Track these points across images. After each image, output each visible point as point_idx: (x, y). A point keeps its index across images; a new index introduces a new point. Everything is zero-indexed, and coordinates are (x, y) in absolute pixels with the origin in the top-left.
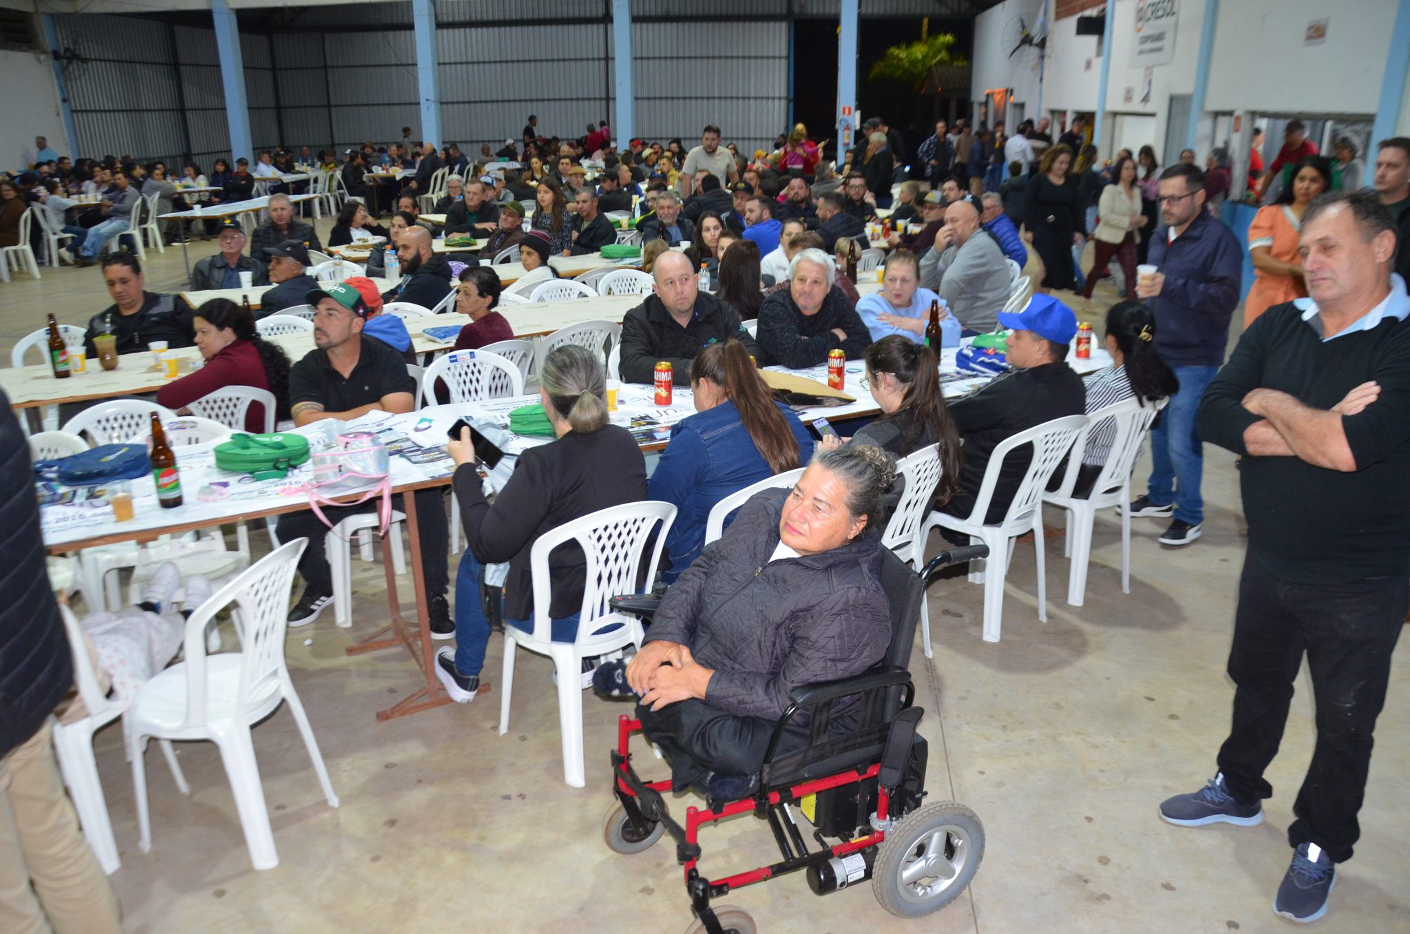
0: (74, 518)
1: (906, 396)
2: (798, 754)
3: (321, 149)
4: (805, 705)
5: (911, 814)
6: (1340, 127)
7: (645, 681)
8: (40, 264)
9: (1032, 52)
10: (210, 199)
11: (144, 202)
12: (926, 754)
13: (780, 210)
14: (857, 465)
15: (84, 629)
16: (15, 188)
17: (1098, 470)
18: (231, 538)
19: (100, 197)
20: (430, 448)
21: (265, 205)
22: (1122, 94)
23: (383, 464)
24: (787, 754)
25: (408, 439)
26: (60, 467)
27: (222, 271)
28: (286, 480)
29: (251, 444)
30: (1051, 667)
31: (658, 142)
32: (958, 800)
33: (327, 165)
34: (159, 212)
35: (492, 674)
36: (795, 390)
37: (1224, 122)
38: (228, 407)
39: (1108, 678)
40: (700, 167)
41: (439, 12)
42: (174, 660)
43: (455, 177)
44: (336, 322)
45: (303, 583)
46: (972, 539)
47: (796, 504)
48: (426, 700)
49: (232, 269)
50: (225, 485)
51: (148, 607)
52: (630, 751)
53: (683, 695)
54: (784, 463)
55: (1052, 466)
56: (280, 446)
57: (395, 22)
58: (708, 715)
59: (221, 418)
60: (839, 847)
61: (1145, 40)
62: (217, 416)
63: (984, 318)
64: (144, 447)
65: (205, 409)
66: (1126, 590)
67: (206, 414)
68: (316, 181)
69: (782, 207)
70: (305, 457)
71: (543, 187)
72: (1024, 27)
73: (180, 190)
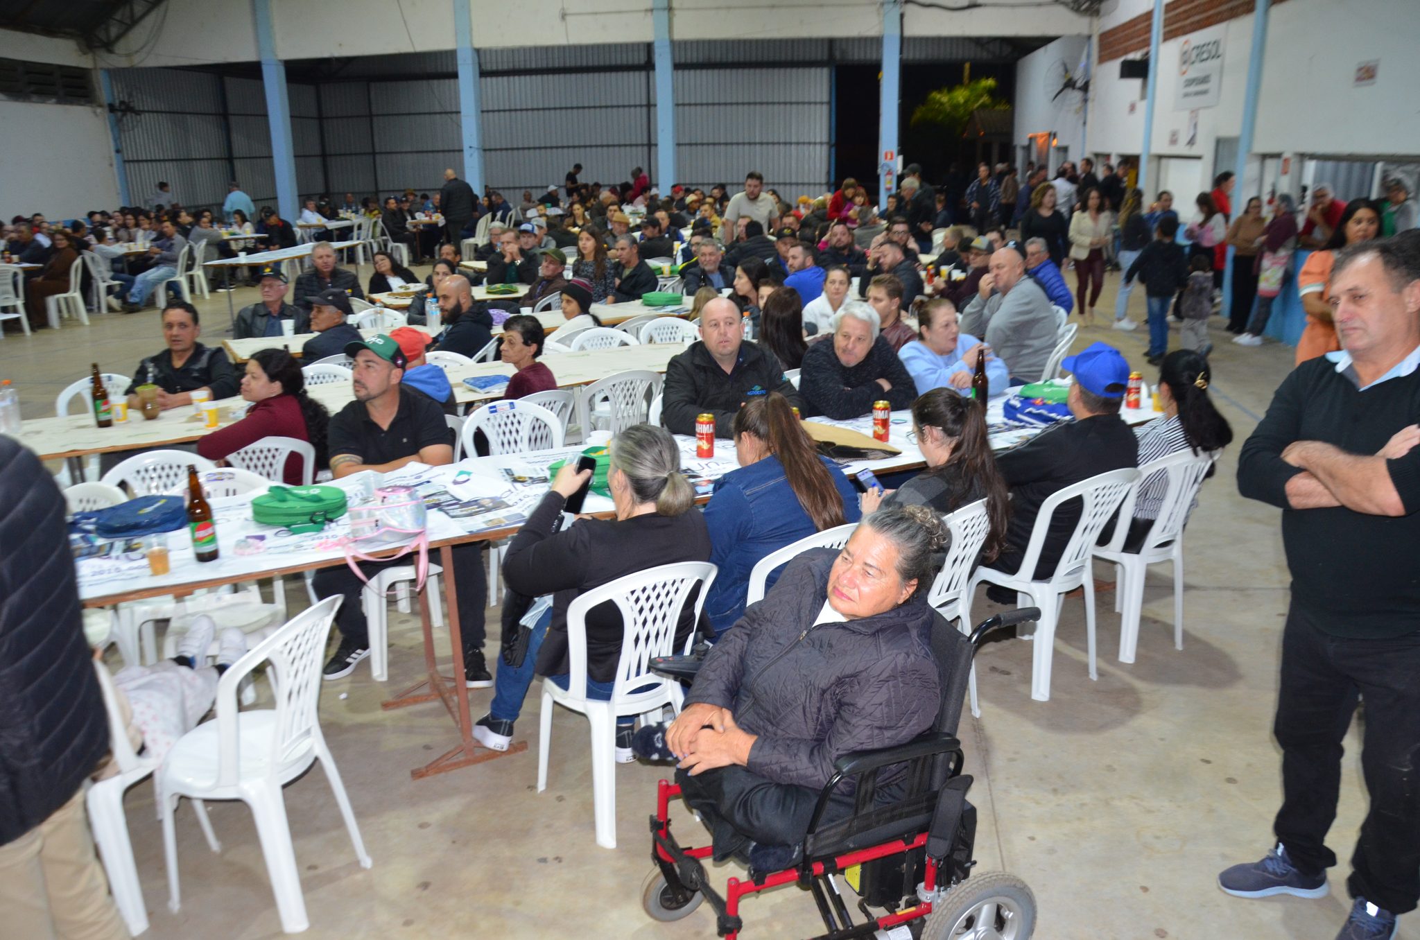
0: (109, 571)
1: (955, 450)
2: (842, 824)
3: (365, 196)
4: (850, 774)
5: (960, 885)
6: (1391, 167)
7: (685, 746)
8: (89, 311)
9: (1075, 96)
10: (255, 246)
11: (191, 251)
12: (975, 822)
13: (823, 257)
14: (908, 528)
15: (116, 685)
16: (67, 236)
17: (1149, 524)
18: (267, 590)
19: (148, 245)
20: (469, 502)
21: (309, 252)
22: (1167, 138)
23: (421, 519)
24: (833, 824)
25: (446, 493)
26: (99, 519)
27: (265, 320)
28: (323, 534)
29: (289, 497)
30: (1103, 727)
31: (700, 187)
32: (1008, 870)
33: (371, 212)
34: (206, 259)
35: (529, 732)
36: (839, 442)
37: (1271, 164)
38: (266, 458)
39: (1162, 739)
40: (742, 214)
41: (483, 61)
42: (208, 716)
43: (497, 224)
44: (374, 374)
45: (339, 636)
46: (1020, 596)
47: (845, 567)
48: (461, 757)
49: (274, 317)
50: (262, 538)
51: (184, 661)
52: (669, 817)
53: (724, 761)
54: (828, 519)
55: (1103, 521)
56: (317, 499)
57: (439, 70)
58: (749, 783)
59: (260, 468)
60: (885, 919)
61: (1190, 82)
62: (256, 467)
63: (1030, 366)
64: (180, 499)
65: (243, 459)
66: (1179, 646)
67: (245, 464)
68: (360, 227)
69: (823, 253)
70: (343, 510)
71: (585, 235)
72: (1066, 71)
73: (226, 237)
